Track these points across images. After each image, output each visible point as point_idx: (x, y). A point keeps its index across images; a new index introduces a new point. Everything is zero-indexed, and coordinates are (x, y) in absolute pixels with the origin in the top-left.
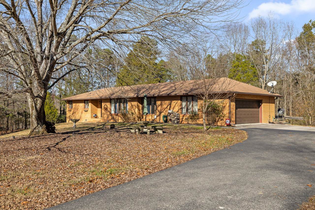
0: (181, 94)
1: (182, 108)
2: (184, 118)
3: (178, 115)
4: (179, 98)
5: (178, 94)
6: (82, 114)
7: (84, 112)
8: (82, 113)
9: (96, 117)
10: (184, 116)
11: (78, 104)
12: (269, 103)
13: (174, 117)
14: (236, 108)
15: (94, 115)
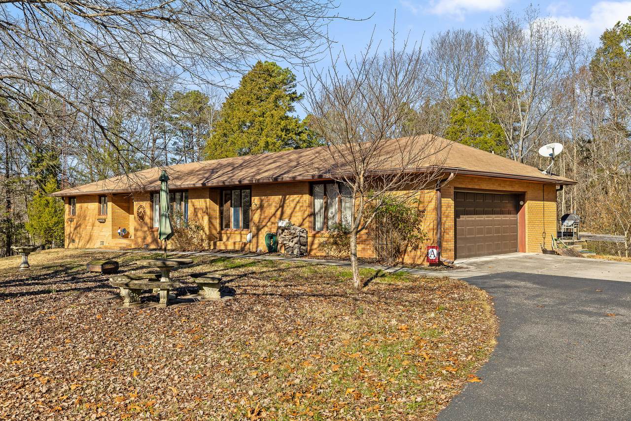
0: (308, 176)
1: (313, 215)
2: (316, 241)
3: (303, 232)
4: (307, 189)
5: (299, 178)
6: (94, 227)
7: (97, 223)
8: (93, 225)
9: (125, 235)
10: (317, 235)
11: (85, 205)
12: (543, 200)
13: (292, 238)
14: (457, 215)
15: (119, 231)
